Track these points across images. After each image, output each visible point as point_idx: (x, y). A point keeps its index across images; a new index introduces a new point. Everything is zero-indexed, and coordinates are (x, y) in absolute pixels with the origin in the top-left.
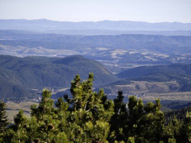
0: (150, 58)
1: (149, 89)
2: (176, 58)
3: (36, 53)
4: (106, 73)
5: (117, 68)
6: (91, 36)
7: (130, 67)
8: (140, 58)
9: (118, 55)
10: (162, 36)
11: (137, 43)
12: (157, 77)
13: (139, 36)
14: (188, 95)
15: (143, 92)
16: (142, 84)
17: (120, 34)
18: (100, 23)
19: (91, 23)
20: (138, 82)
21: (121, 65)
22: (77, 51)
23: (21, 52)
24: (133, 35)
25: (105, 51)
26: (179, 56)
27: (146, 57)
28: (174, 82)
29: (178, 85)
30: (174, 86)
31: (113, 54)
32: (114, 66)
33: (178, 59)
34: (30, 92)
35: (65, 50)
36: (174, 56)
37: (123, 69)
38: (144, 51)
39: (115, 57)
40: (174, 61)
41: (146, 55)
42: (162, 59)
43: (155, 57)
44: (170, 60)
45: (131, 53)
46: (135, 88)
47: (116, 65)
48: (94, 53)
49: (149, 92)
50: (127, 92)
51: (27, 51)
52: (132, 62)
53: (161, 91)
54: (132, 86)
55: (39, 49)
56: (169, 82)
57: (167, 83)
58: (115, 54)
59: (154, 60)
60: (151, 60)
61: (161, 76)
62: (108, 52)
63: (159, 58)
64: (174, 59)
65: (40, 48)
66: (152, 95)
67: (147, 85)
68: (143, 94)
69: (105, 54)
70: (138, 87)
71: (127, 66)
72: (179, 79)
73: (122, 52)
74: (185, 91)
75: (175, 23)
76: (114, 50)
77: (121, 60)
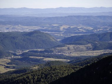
0: (82, 30)
1: (75, 49)
2: (97, 30)
3: (16, 29)
4: (53, 40)
5: (62, 37)
6: (50, 18)
7: (69, 36)
8: (76, 30)
9: (64, 29)
10: (91, 16)
11: (77, 21)
12: (80, 42)
13: (78, 17)
14: (96, 53)
15: (71, 51)
16: (71, 47)
17: (67, 16)
18: (57, 9)
19: (52, 9)
20: (69, 45)
21: (65, 35)
22: (40, 27)
23: (8, 29)
24: (75, 16)
25: (57, 26)
26: (99, 28)
27: (80, 29)
28: (90, 45)
29: (91, 47)
30: (89, 48)
31: (61, 28)
32: (60, 36)
33: (98, 30)
34: (7, 53)
35: (34, 27)
36: (96, 28)
37: (65, 37)
38: (79, 26)
39: (62, 30)
40: (95, 31)
41: (80, 28)
42: (88, 31)
43: (85, 30)
44: (93, 31)
45: (71, 27)
46: (67, 49)
47: (62, 35)
48: (50, 28)
49: (75, 51)
50: (62, 51)
51: (11, 28)
52: (71, 33)
53: (82, 50)
54: (65, 48)
55: (18, 26)
56: (87, 45)
57: (85, 45)
58: (62, 28)
59: (84, 31)
60: (83, 31)
61: (83, 42)
62: (58, 27)
63: (87, 30)
64: (96, 31)
65: (20, 25)
66: (76, 53)
67: (74, 47)
68: (71, 53)
69: (57, 28)
70: (69, 49)
71: (67, 35)
72: (93, 43)
73: (66, 27)
74: (95, 50)
75: (101, 8)
76: (62, 26)
77: (65, 31)
